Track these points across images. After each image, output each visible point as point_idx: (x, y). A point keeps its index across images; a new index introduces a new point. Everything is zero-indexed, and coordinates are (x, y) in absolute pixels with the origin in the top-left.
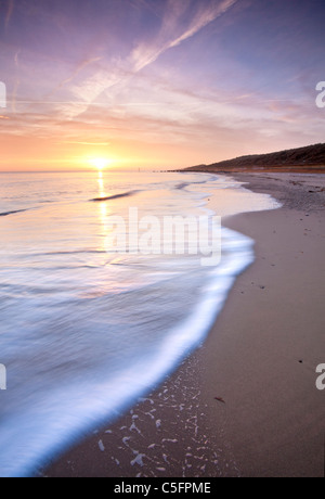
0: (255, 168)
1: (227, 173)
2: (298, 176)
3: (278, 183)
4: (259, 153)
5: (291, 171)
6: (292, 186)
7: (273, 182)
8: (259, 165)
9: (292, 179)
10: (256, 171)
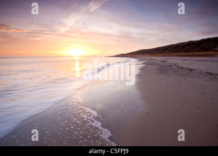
0: (146, 55)
1: (134, 57)
2: (165, 58)
3: (156, 62)
4: (147, 49)
5: (162, 56)
6: (162, 63)
7: (154, 61)
8: (148, 54)
9: (162, 60)
10: (147, 56)
